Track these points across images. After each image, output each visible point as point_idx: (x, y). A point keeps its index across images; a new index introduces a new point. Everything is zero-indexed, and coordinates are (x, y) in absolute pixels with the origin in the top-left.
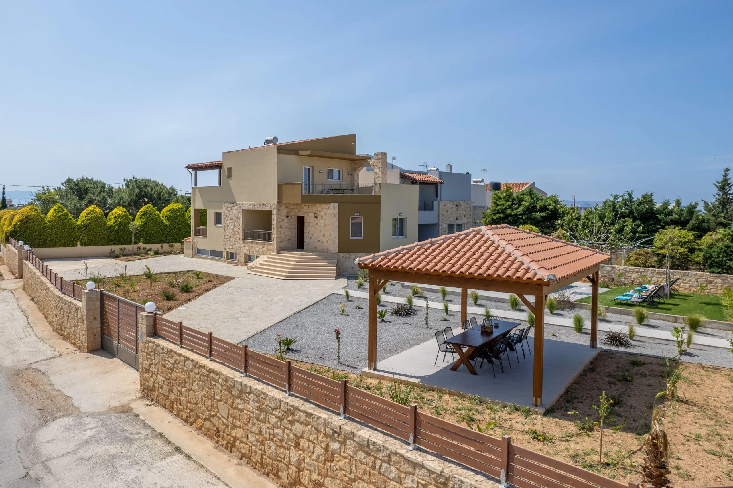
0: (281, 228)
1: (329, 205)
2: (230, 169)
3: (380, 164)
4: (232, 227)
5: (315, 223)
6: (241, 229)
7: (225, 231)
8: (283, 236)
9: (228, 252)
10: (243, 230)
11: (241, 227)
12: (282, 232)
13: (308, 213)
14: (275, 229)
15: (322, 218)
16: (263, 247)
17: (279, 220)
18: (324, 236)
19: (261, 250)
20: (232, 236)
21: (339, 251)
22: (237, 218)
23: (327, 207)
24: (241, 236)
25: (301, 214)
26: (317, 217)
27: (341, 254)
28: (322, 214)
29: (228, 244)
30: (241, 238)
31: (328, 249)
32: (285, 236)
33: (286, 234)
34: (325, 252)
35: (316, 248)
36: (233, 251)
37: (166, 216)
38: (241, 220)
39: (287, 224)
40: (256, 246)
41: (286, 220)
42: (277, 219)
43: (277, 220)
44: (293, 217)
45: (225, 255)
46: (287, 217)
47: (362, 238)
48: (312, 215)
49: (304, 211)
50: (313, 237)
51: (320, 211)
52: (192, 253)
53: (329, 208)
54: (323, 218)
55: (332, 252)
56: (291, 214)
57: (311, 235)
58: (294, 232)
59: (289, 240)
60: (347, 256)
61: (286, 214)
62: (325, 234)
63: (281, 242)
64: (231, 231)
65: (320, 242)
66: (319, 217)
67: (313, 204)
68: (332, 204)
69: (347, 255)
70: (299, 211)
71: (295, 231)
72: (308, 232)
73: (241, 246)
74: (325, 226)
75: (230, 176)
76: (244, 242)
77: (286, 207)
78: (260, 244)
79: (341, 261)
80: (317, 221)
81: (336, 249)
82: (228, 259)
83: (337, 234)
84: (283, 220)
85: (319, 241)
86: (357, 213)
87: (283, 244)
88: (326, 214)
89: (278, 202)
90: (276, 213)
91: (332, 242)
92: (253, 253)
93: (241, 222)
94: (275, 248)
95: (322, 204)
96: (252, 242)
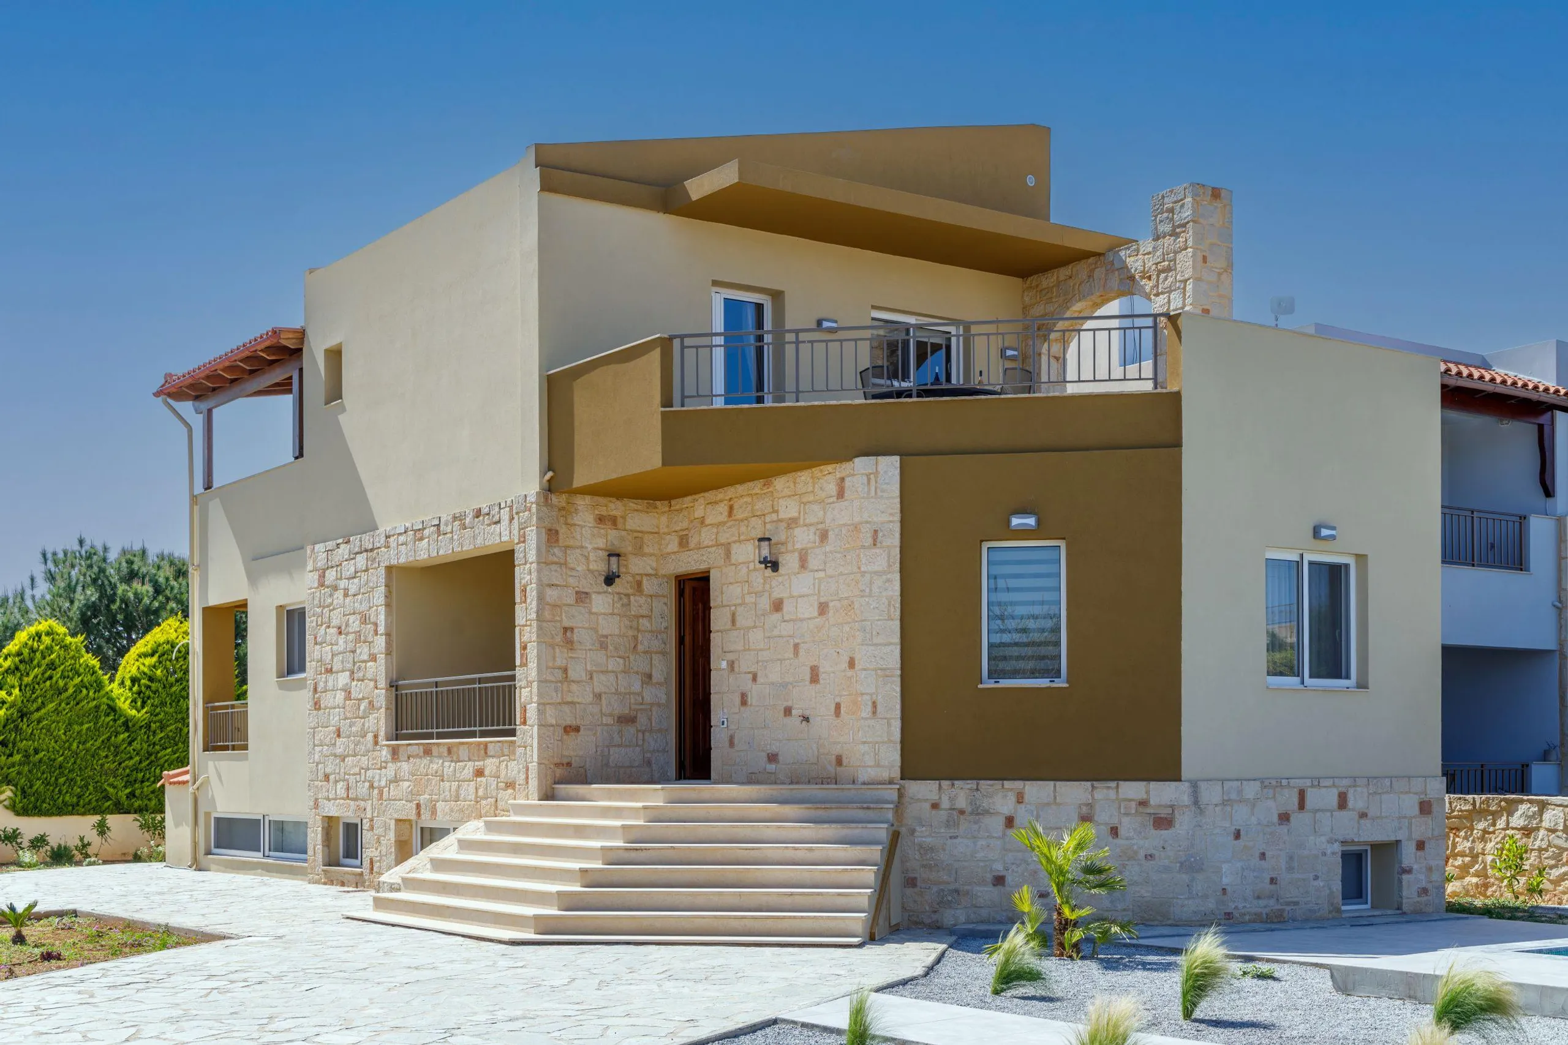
0: (569, 643)
1: (844, 469)
2: (335, 356)
3: (1186, 263)
4: (343, 679)
5: (765, 603)
6: (382, 683)
7: (317, 706)
8: (582, 694)
9: (330, 822)
10: (393, 686)
11: (379, 670)
12: (577, 672)
13: (727, 548)
14: (532, 652)
15: (803, 563)
16: (479, 773)
17: (552, 594)
18: (815, 678)
19: (468, 790)
20: (344, 725)
21: (910, 770)
22: (364, 620)
23: (832, 488)
24: (379, 721)
25: (690, 563)
26: (774, 566)
27: (923, 790)
28: (803, 537)
29: (327, 777)
30: (382, 734)
31: (839, 761)
32: (598, 696)
33: (601, 683)
34: (823, 781)
35: (772, 758)
36: (350, 816)
37: (134, 680)
38: (381, 629)
39: (610, 626)
40: (449, 767)
41: (602, 601)
42: (542, 587)
43: (541, 598)
44: (648, 586)
45: (315, 838)
46: (610, 580)
47: (1061, 683)
48: (747, 553)
49: (706, 536)
50: (754, 692)
51: (792, 523)
52: (195, 845)
53: (841, 494)
54: (813, 562)
55: (864, 775)
56: (636, 565)
57: (747, 684)
58: (657, 676)
59: (626, 720)
60: (962, 803)
61: (599, 566)
62: (825, 667)
63: (571, 729)
64: (340, 696)
65: (794, 721)
66: (789, 562)
67: (756, 487)
68: (861, 464)
69: (960, 793)
70: (684, 542)
71: (664, 668)
72: (731, 665)
73: (381, 778)
74: (823, 609)
75: (335, 392)
76: (395, 752)
77: (601, 519)
78: (463, 752)
79: (923, 836)
80: (779, 585)
81: (892, 757)
82: (332, 861)
83: (892, 657)
84: (582, 597)
85: (788, 711)
86: (1023, 511)
87: (580, 748)
88: (824, 536)
89: (550, 488)
90: (532, 556)
91: (866, 712)
92: (434, 812)
93: (380, 642)
94: (533, 766)
95: (804, 476)
96: (428, 752)
